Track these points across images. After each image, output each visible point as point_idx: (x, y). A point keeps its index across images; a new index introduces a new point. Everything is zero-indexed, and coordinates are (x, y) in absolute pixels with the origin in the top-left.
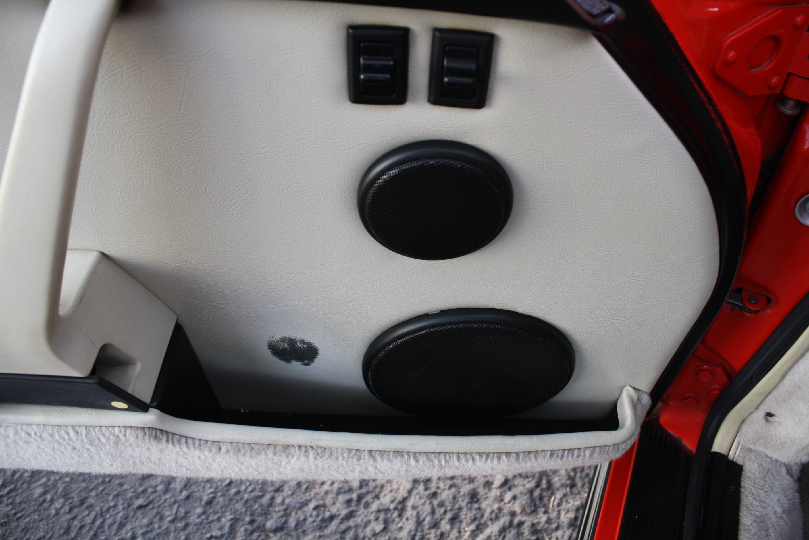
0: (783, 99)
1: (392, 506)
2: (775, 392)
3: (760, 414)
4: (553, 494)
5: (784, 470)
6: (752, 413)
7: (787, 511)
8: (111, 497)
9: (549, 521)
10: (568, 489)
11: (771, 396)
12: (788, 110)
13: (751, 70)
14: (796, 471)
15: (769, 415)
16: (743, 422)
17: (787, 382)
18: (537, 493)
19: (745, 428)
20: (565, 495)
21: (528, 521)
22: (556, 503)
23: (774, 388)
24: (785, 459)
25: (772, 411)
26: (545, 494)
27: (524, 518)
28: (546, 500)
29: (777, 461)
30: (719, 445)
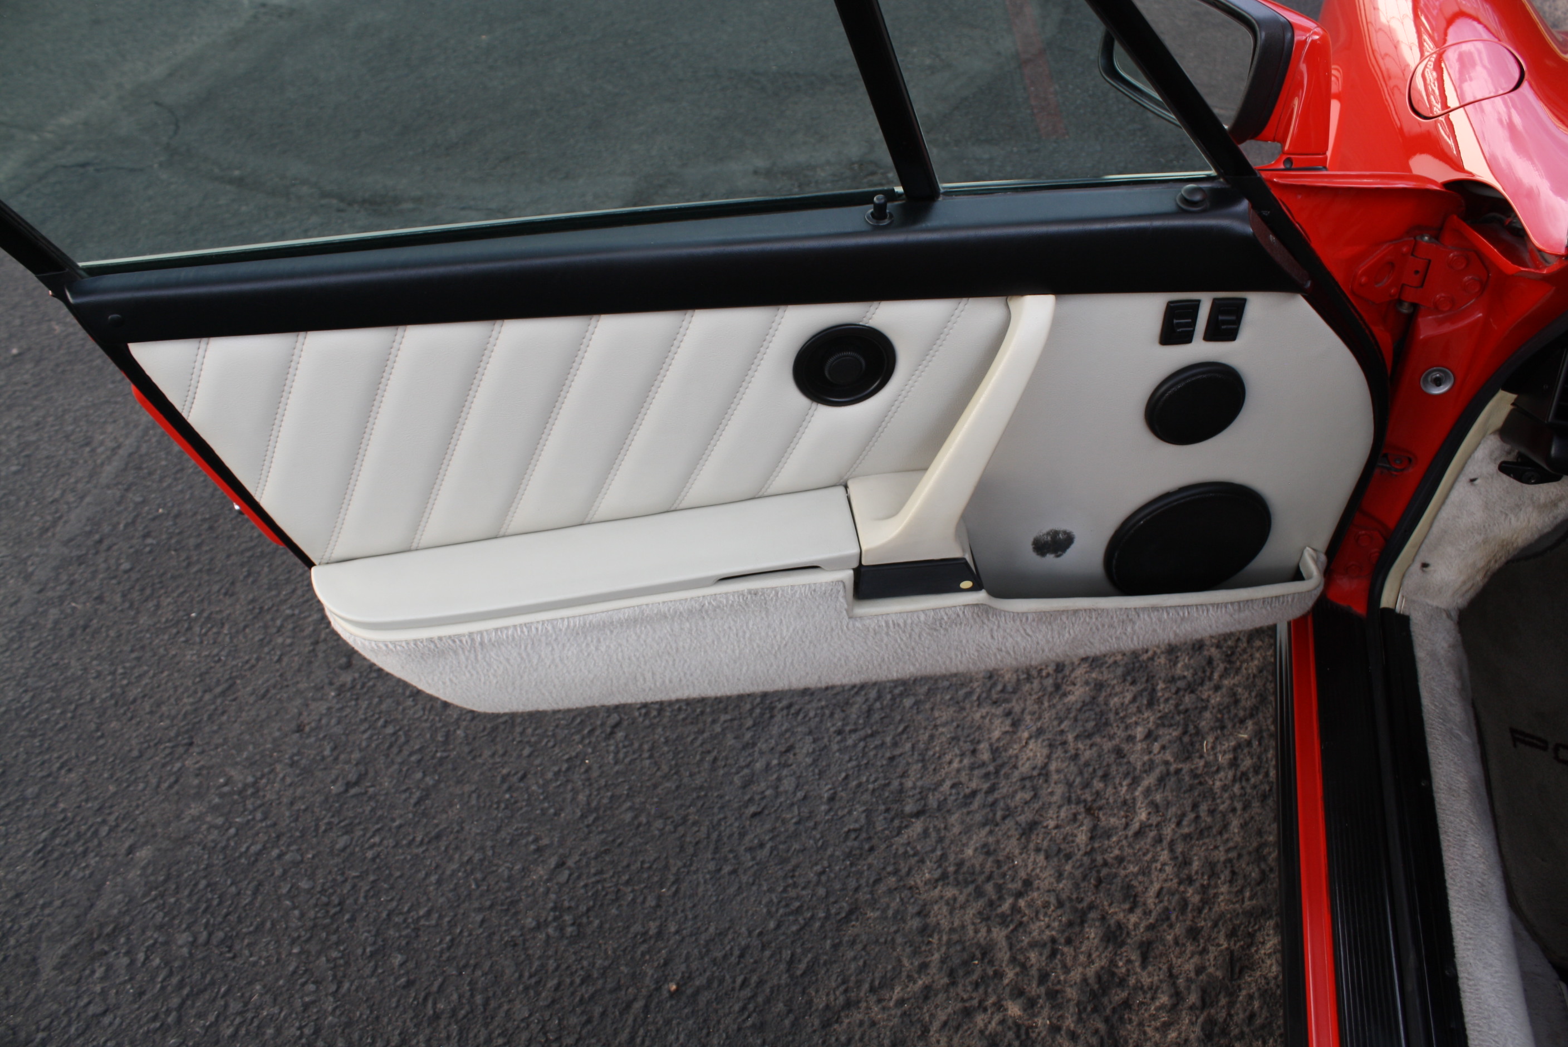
0: (1400, 302)
1: (1035, 773)
2: (1427, 541)
3: (1417, 565)
4: (1203, 739)
5: (1444, 615)
6: (1409, 566)
7: (1453, 646)
8: (716, 810)
9: (1207, 764)
10: (1219, 732)
11: (1424, 546)
12: (1405, 309)
13: (1377, 286)
14: (1454, 614)
15: (1425, 565)
16: (1403, 576)
17: (1435, 529)
18: (1186, 739)
19: (1405, 582)
20: (1217, 738)
21: (1186, 767)
22: (1209, 746)
23: (1425, 537)
24: (1443, 605)
25: (1428, 561)
26: (1195, 739)
27: (1180, 766)
28: (1197, 746)
29: (1437, 608)
30: (1386, 601)
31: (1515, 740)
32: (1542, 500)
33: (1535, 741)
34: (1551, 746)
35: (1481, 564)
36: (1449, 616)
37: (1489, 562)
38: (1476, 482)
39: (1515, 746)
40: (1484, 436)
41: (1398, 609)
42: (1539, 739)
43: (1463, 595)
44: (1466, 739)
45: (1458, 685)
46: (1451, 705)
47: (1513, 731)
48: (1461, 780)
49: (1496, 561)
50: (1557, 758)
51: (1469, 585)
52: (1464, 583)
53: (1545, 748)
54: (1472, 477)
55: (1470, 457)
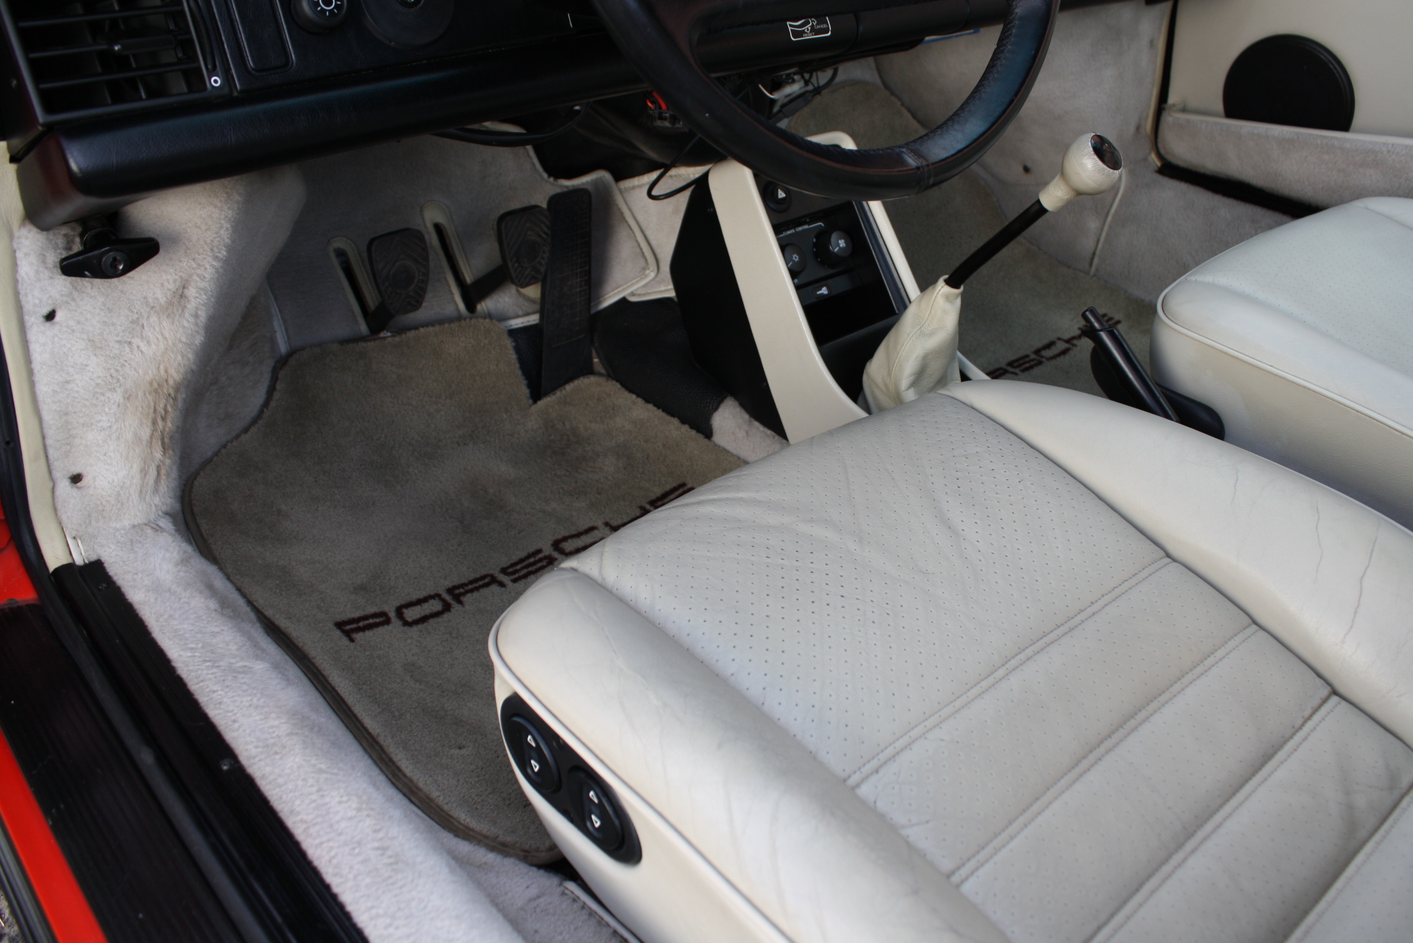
2: (49, 442)
3: (64, 486)
5: (149, 531)
6: (52, 493)
7: (184, 561)
11: (51, 452)
15: (76, 479)
16: (55, 510)
17: (47, 416)
19: (63, 515)
23: (44, 438)
24: (140, 519)
25: (73, 469)
29: (134, 526)
30: (54, 558)
31: (348, 634)
32: (163, 300)
33: (371, 621)
34: (392, 615)
35: (146, 432)
36: (158, 529)
37: (154, 423)
38: (59, 317)
39: (352, 640)
40: (11, 236)
41: (79, 561)
42: (375, 615)
43: (156, 490)
44: (260, 667)
45: (213, 604)
46: (214, 634)
47: (340, 625)
48: (276, 723)
49: (164, 419)
50: (406, 623)
51: (153, 473)
52: (144, 472)
53: (387, 621)
54: (46, 311)
55: (15, 282)
